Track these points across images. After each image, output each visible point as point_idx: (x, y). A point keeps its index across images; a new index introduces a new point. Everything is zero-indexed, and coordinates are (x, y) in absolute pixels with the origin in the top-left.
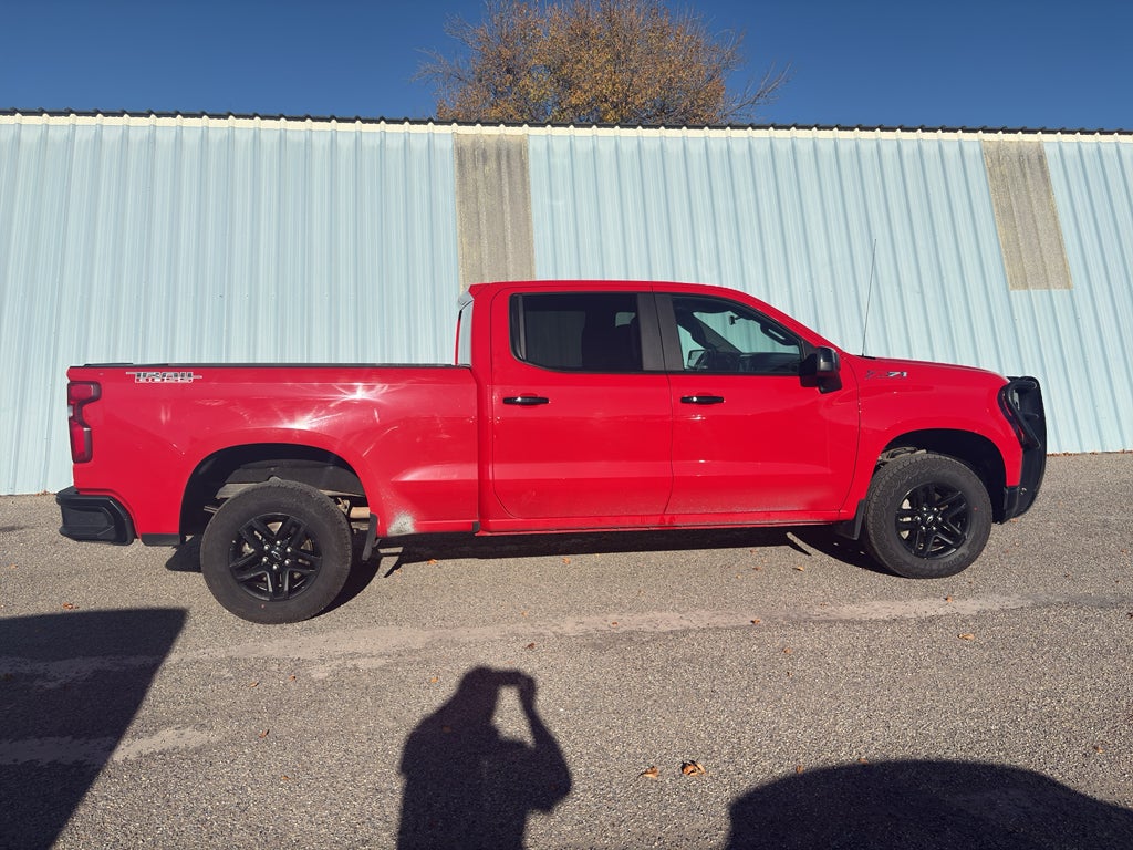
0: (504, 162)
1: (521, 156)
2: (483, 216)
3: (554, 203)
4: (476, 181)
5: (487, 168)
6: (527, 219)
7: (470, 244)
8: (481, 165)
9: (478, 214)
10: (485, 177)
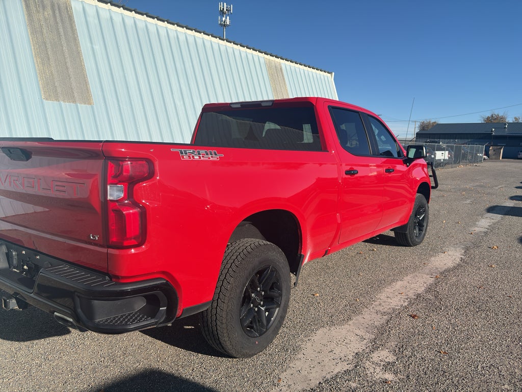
0: (57, 12)
1: (68, 11)
2: (49, 46)
3: (94, 47)
4: (39, 20)
5: (46, 13)
6: (79, 53)
7: (43, 64)
8: (41, 10)
9: (45, 43)
10: (46, 20)
